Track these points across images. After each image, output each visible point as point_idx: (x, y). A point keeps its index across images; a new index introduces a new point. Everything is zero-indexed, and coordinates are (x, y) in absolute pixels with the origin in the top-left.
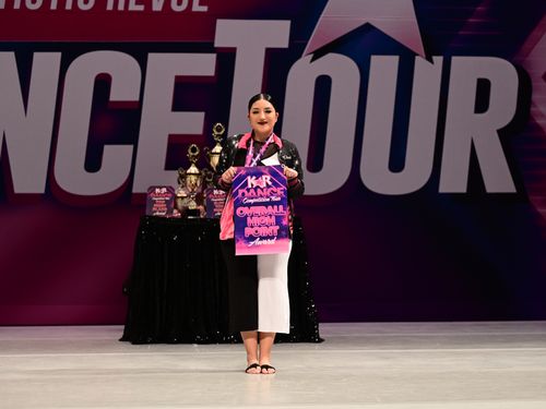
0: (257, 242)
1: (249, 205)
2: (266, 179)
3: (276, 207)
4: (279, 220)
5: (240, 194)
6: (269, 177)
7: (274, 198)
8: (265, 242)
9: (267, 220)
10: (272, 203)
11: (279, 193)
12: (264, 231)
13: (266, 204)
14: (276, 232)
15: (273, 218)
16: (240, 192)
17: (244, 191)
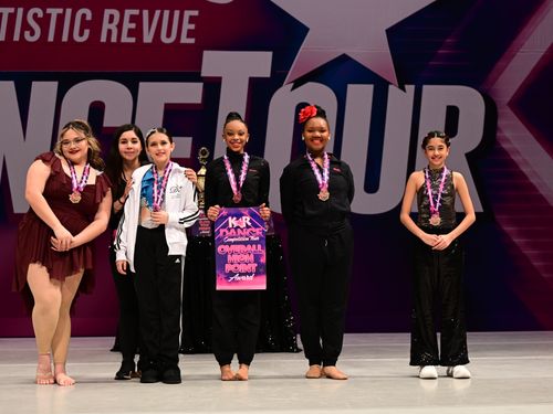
0: (237, 277)
1: (230, 244)
2: (246, 220)
3: (254, 246)
4: (257, 258)
5: (221, 234)
6: (248, 219)
7: (252, 238)
8: (243, 278)
9: (246, 258)
10: (251, 243)
11: (258, 233)
12: (242, 268)
13: (245, 243)
14: (254, 268)
15: (252, 256)
16: (222, 231)
17: (225, 230)
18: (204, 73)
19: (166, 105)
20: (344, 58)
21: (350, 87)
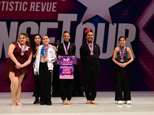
2: (68, 59)
3: (70, 67)
8: (67, 75)
9: (68, 70)
12: (67, 73)
14: (70, 73)
18: (58, 20)
19: (48, 29)
20: (97, 16)
21: (99, 24)
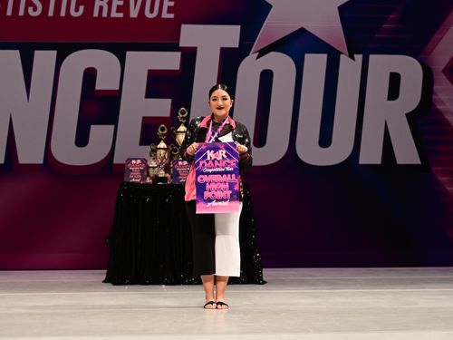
0: (214, 203)
2: (222, 153)
3: (229, 175)
4: (231, 186)
5: (201, 165)
6: (224, 152)
7: (228, 169)
8: (220, 203)
10: (226, 173)
11: (232, 164)
12: (219, 194)
13: (221, 173)
14: (229, 195)
15: (227, 184)
16: (201, 163)
17: (204, 162)
